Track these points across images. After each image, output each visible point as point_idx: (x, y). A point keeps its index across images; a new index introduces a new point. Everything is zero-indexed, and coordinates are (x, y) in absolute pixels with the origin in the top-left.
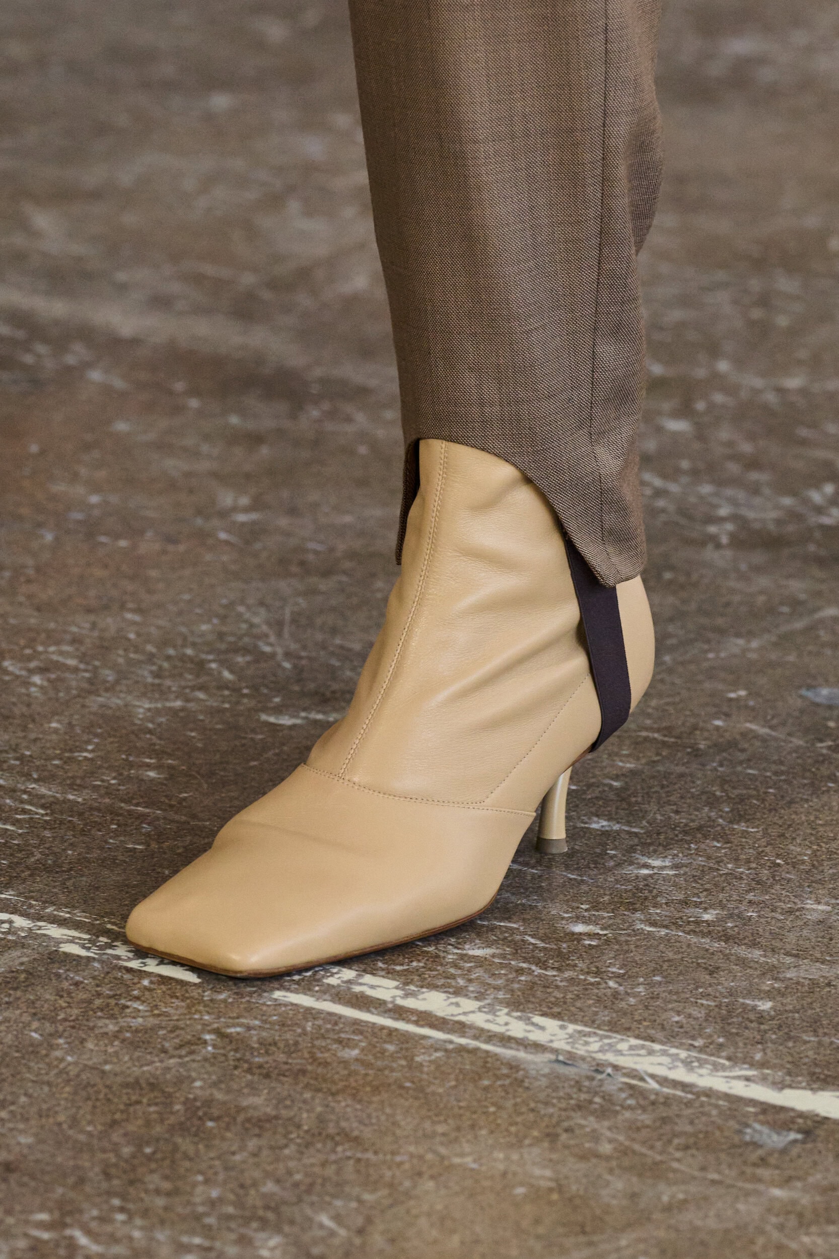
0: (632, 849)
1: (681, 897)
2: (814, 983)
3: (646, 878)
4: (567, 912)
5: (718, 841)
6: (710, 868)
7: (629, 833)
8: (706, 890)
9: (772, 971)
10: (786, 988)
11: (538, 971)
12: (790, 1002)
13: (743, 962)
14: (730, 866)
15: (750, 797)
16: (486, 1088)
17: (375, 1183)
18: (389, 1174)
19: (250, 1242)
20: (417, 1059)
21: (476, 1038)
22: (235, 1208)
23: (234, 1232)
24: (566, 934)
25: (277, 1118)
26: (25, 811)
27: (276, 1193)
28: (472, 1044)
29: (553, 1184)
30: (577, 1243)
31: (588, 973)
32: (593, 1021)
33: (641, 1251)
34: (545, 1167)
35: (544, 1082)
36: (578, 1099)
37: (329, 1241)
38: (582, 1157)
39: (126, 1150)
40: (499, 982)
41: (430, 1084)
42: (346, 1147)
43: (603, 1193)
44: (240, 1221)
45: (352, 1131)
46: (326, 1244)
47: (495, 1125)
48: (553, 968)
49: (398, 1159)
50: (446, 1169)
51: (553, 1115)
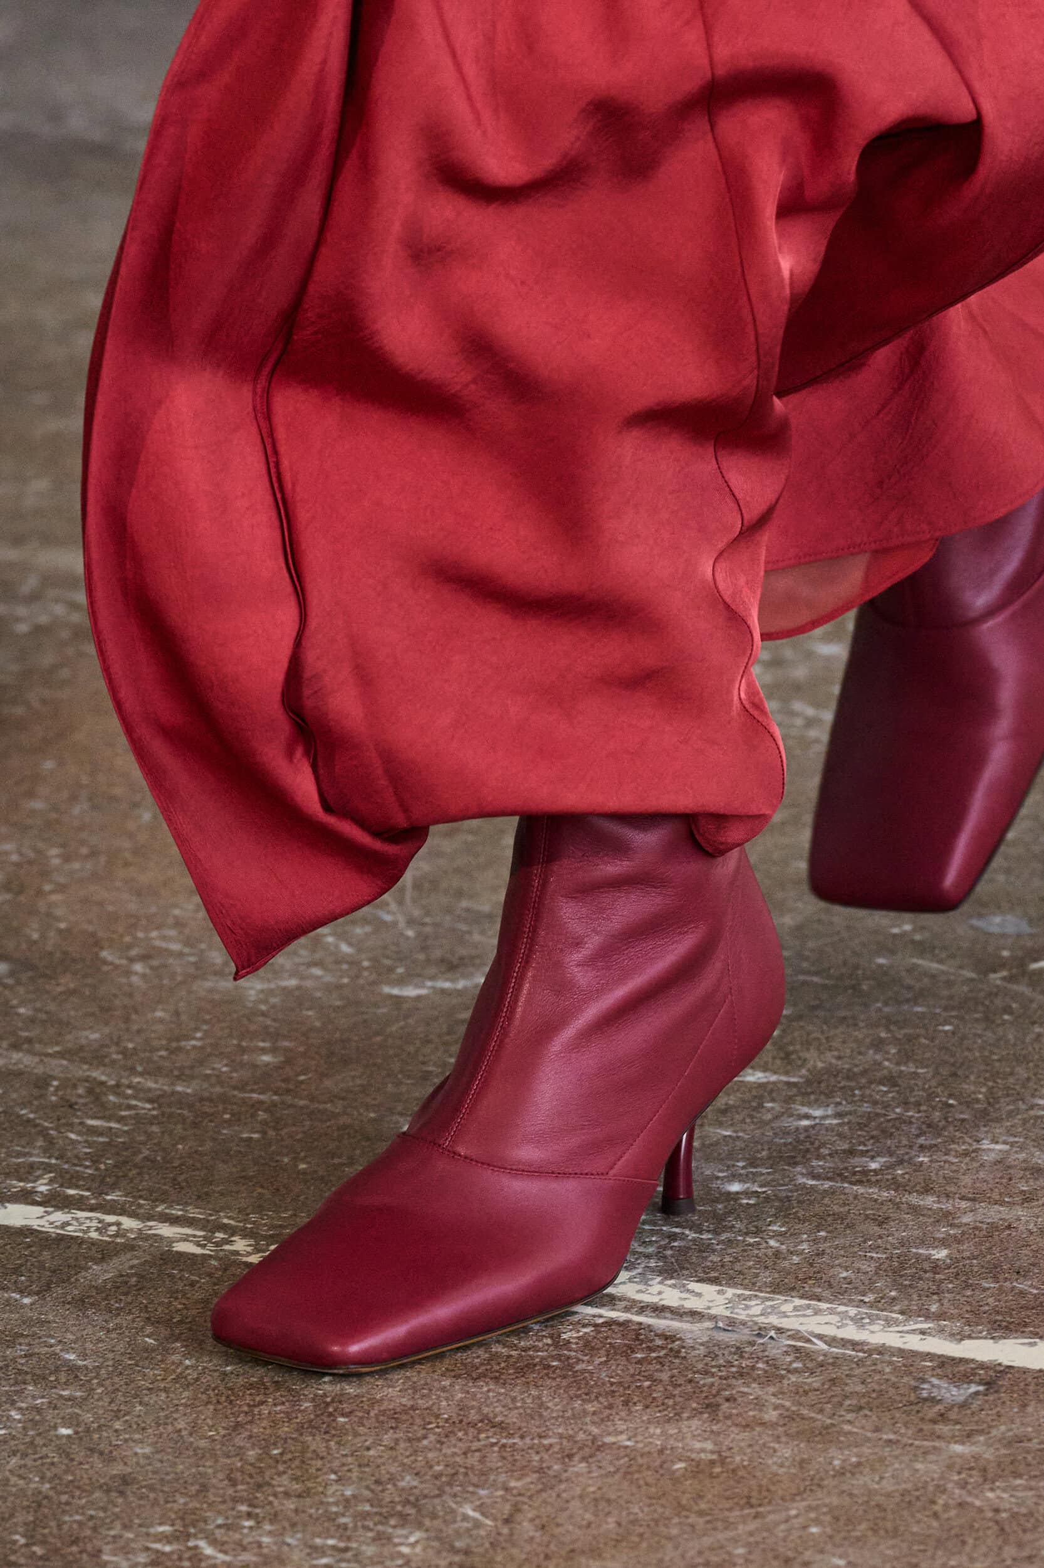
0: (789, 1100)
1: (846, 1146)
2: (993, 1227)
3: (806, 1129)
4: (721, 1171)
5: (884, 1085)
6: (878, 1115)
7: (788, 1084)
8: (872, 1137)
9: (946, 1217)
10: (963, 1233)
11: (691, 1235)
12: (967, 1248)
13: (915, 1210)
14: (898, 1110)
15: (918, 1036)
16: (640, 1362)
17: (523, 1468)
18: (537, 1458)
19: (389, 1539)
20: (564, 1336)
21: (627, 1309)
22: (372, 1505)
23: (371, 1530)
24: (721, 1194)
25: (414, 1408)
26: (130, 1107)
27: (416, 1487)
28: (622, 1316)
29: (715, 1457)
30: (742, 1516)
31: (747, 1234)
32: (754, 1284)
33: (813, 1520)
34: (706, 1439)
35: (702, 1350)
36: (740, 1366)
37: (474, 1532)
38: (747, 1426)
39: (251, 1453)
40: (651, 1250)
41: (579, 1360)
42: (490, 1434)
43: (770, 1462)
44: (377, 1518)
45: (496, 1416)
46: (471, 1536)
47: (650, 1400)
48: (708, 1231)
49: (546, 1442)
50: (599, 1448)
51: (712, 1385)
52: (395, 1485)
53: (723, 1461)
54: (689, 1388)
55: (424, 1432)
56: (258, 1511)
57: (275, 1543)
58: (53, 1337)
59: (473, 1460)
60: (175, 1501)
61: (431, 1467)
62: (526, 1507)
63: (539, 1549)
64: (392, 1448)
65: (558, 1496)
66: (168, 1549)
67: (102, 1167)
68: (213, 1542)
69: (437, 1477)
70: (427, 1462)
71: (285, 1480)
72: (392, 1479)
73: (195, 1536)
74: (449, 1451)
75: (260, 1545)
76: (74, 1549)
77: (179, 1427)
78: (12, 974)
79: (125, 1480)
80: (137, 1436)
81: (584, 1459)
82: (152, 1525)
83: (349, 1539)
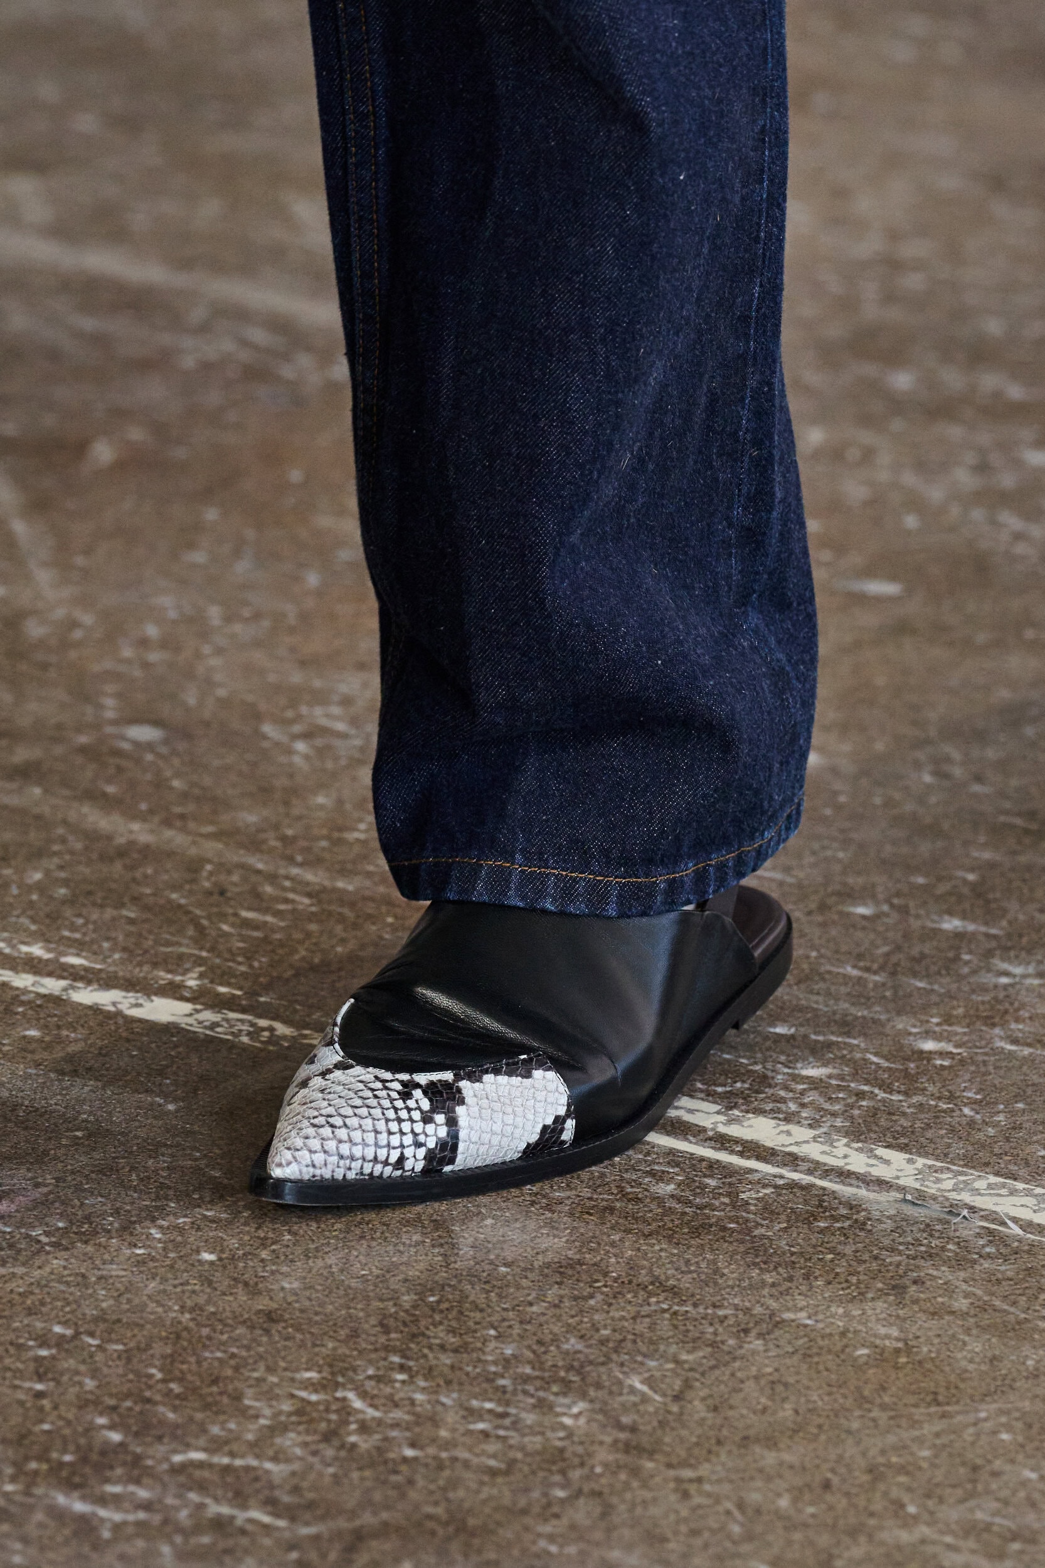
0: (989, 954)
3: (1006, 987)
4: (915, 1026)
7: (987, 935)
11: (881, 1095)
16: (822, 1231)
17: (694, 1340)
18: (711, 1330)
19: (551, 1407)
20: (742, 1196)
21: (810, 1172)
22: (533, 1368)
23: (532, 1396)
24: (913, 1052)
25: (580, 1263)
26: (287, 901)
27: (580, 1352)
28: (806, 1179)
29: (900, 1345)
30: (929, 1415)
31: (940, 1098)
32: (946, 1155)
33: (1003, 1425)
34: (891, 1325)
35: (889, 1225)
36: (929, 1246)
37: (641, 1408)
38: (934, 1314)
39: (406, 1298)
40: (837, 1107)
41: (758, 1225)
42: (661, 1298)
43: (959, 1356)
44: (538, 1383)
45: (667, 1279)
46: (638, 1411)
47: (833, 1275)
48: (899, 1092)
49: (721, 1313)
50: (777, 1325)
51: (898, 1265)
52: (558, 1347)
53: (908, 1350)
54: (874, 1266)
55: (592, 1290)
56: (411, 1363)
57: (429, 1402)
58: (198, 1150)
59: (642, 1326)
60: (323, 1345)
61: (598, 1330)
62: (697, 1384)
63: (712, 1433)
64: (556, 1306)
65: (733, 1375)
66: (314, 1398)
67: (256, 964)
68: (363, 1395)
69: (603, 1342)
70: (593, 1325)
71: (441, 1331)
72: (555, 1340)
73: (343, 1386)
74: (617, 1315)
75: (413, 1402)
76: (215, 1389)
77: (329, 1262)
78: (166, 742)
79: (271, 1317)
80: (285, 1269)
81: (760, 1336)
82: (297, 1370)
83: (508, 1404)
